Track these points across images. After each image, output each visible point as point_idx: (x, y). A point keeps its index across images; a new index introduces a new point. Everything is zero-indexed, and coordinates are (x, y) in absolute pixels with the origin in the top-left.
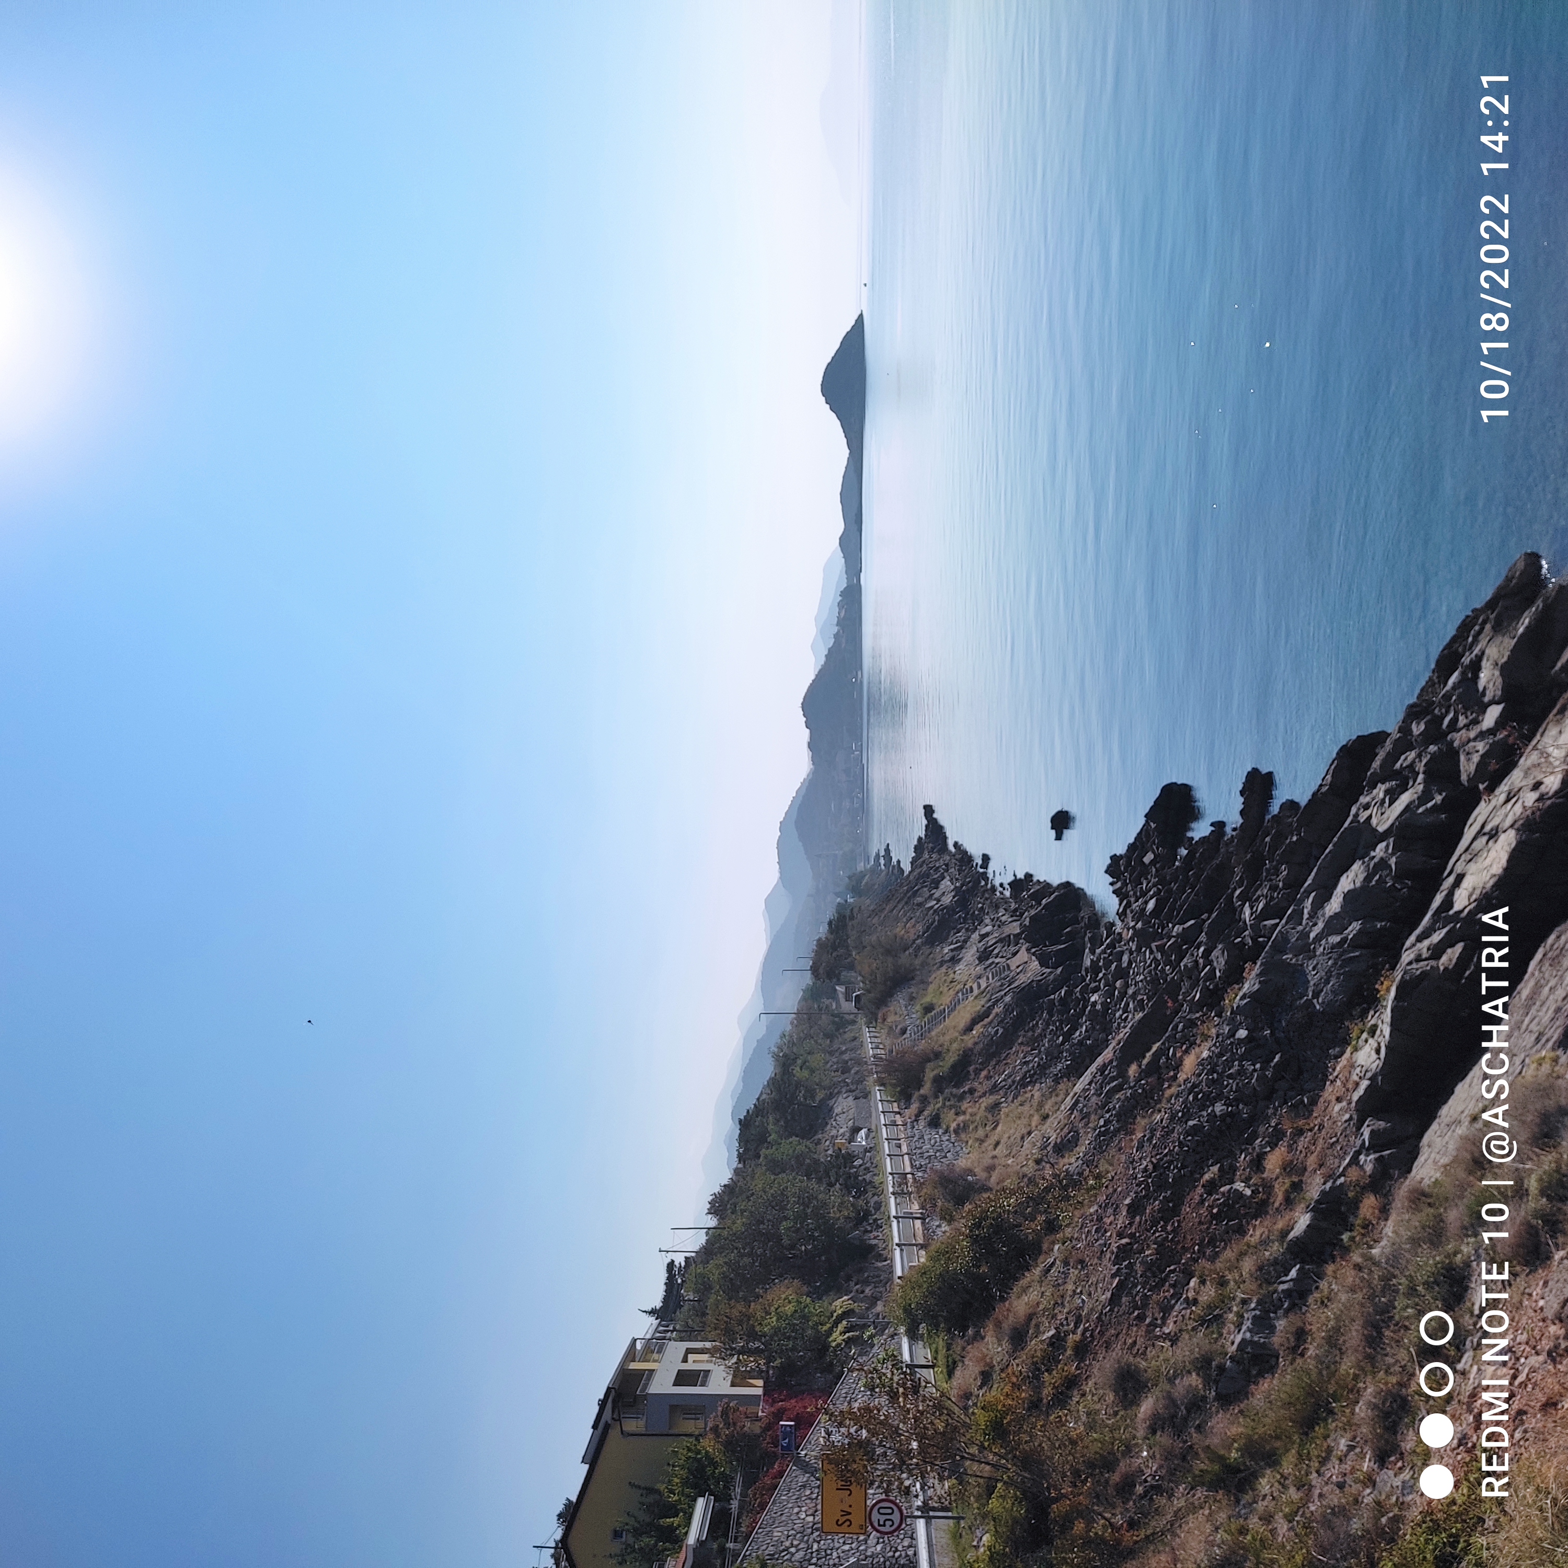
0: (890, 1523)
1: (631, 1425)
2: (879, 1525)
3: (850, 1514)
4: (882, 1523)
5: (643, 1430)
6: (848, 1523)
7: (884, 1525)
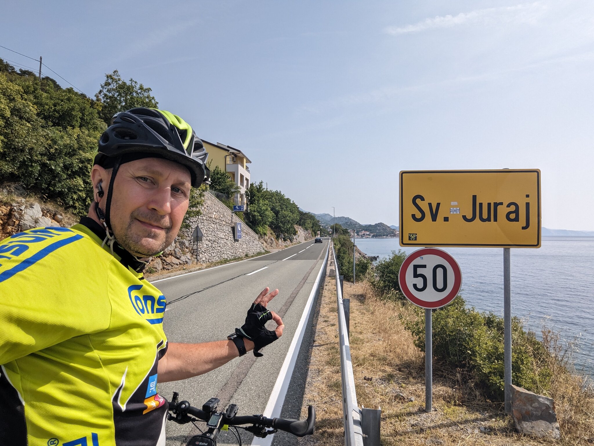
0: (420, 286)
1: (228, 159)
2: (416, 267)
3: (434, 218)
4: (420, 271)
5: (227, 163)
6: (419, 215)
7: (416, 275)
